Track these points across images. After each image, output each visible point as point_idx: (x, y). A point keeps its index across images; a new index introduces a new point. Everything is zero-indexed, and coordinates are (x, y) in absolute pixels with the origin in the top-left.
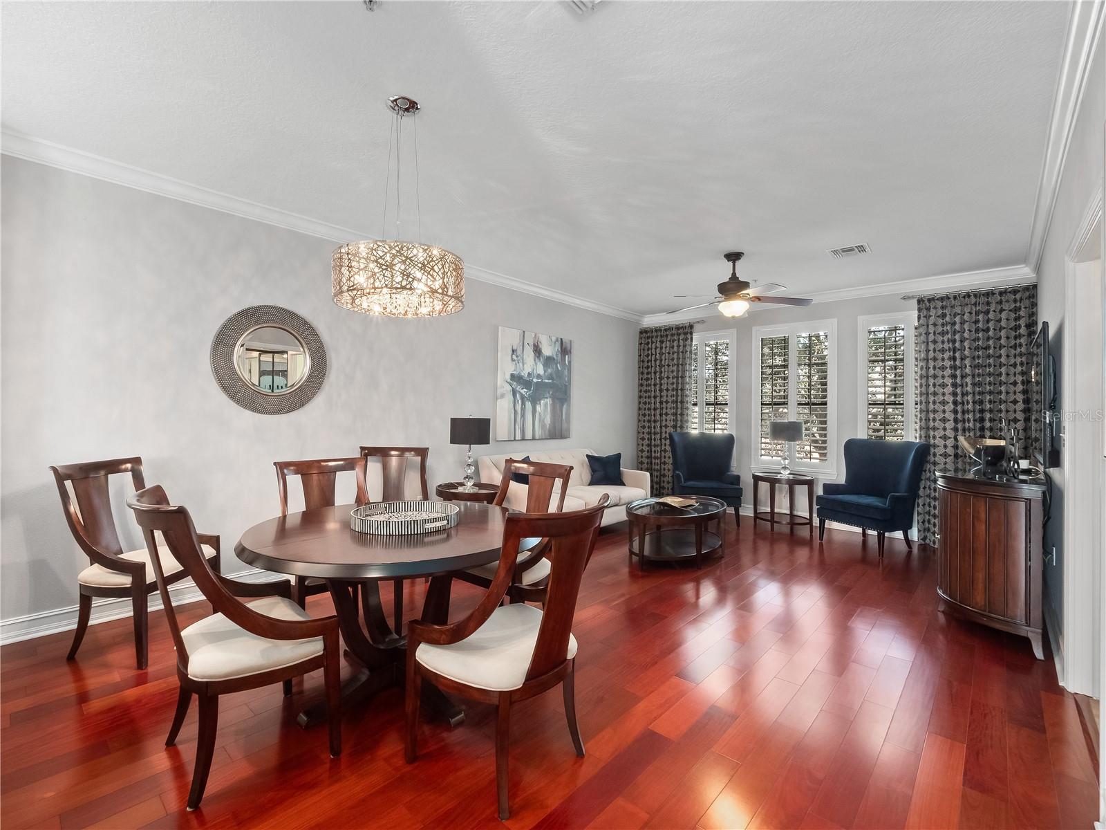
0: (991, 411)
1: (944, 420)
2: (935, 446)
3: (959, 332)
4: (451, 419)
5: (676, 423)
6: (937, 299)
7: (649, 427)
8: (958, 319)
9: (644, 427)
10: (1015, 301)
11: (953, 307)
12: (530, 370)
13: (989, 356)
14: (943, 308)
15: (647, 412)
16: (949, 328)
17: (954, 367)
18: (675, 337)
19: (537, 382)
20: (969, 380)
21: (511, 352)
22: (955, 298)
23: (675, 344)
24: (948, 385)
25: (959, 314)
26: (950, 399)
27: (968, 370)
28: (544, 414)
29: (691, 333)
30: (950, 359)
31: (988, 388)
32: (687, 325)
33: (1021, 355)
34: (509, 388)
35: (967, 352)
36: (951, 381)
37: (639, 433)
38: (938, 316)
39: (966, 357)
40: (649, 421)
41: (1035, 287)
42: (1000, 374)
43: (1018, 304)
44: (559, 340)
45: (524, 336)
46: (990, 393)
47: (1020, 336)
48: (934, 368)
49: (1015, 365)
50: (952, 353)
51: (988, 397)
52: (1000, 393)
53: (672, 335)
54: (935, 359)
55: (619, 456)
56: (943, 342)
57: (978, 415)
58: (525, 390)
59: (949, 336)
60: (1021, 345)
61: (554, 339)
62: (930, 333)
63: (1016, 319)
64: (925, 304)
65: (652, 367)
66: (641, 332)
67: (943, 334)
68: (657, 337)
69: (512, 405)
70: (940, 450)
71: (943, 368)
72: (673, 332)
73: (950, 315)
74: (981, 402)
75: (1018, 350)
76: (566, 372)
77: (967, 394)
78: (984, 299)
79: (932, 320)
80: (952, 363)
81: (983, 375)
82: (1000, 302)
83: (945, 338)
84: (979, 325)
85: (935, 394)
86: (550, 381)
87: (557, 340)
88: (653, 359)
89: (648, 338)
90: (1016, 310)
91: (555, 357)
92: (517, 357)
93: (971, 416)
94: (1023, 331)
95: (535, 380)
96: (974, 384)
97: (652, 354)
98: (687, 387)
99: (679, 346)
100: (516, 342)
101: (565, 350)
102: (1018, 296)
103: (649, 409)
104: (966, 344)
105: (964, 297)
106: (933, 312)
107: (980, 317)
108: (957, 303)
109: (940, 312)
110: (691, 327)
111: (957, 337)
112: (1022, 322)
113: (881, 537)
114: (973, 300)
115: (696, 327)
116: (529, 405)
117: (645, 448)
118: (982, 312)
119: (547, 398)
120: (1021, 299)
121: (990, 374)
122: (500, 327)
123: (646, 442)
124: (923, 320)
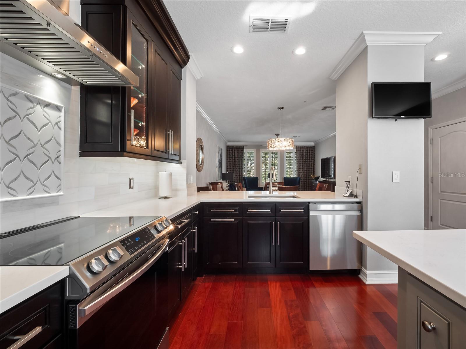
1: (301, 172)
2: (298, 177)
17: (302, 161)
25: (303, 150)
29: (244, 149)
32: (242, 146)
39: (305, 159)
41: (315, 146)
42: (310, 163)
48: (299, 161)
50: (302, 159)
52: (310, 167)
53: (238, 149)
62: (299, 154)
63: (312, 153)
64: (297, 148)
65: (231, 158)
66: (228, 147)
68: (233, 149)
82: (310, 149)
85: (299, 167)
89: (230, 149)
97: (232, 153)
99: (240, 152)
109: (300, 150)
110: (244, 147)
111: (303, 155)
114: (305, 148)
118: (307, 151)
120: (313, 149)
124: (297, 151)
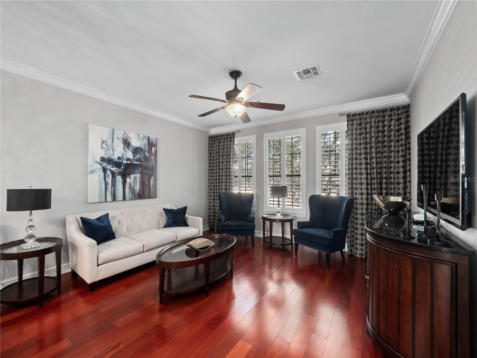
0: (386, 178)
1: (361, 184)
2: (356, 199)
3: (369, 133)
4: (8, 190)
5: (227, 187)
6: (357, 115)
7: (213, 190)
8: (368, 125)
9: (211, 189)
10: (398, 114)
11: (365, 119)
12: (120, 155)
13: (385, 147)
14: (360, 119)
15: (213, 181)
16: (363, 130)
17: (366, 153)
18: (226, 140)
19: (126, 164)
20: (374, 160)
21: (100, 142)
22: (367, 113)
23: (226, 144)
24: (363, 164)
25: (369, 123)
26: (364, 171)
27: (374, 155)
28: (134, 184)
29: (234, 138)
30: (364, 148)
31: (384, 165)
32: (232, 133)
33: (402, 145)
34: (99, 166)
35: (373, 145)
36: (364, 161)
37: (209, 193)
38: (358, 125)
39: (373, 147)
40: (214, 186)
41: (409, 106)
42: (391, 157)
43: (400, 116)
44: (147, 138)
45: (113, 132)
46: (386, 168)
47: (401, 134)
48: (356, 154)
49: (398, 152)
50: (365, 145)
51: (384, 170)
52: (391, 167)
53: (224, 139)
54: (356, 149)
55: (185, 209)
56: (360, 139)
57: (379, 181)
58: (115, 168)
59: (364, 135)
60: (402, 140)
61: (142, 136)
62: (354, 134)
63: (399, 125)
64: (351, 117)
65: (215, 156)
66: (210, 138)
67: (360, 134)
68: (217, 140)
69: (103, 178)
70: (359, 201)
71: (360, 154)
72: (225, 137)
73: (364, 123)
74: (380, 173)
75: (400, 142)
76: (153, 158)
77: (373, 168)
78: (381, 114)
79: (355, 127)
80: (365, 151)
81: (381, 158)
82: (390, 116)
83: (362, 137)
84: (380, 129)
85: (356, 169)
86: (139, 163)
87: (145, 137)
88: (215, 152)
89: (213, 140)
90: (399, 120)
91: (143, 147)
92: (107, 146)
93: (375, 181)
94: (403, 131)
95: (125, 162)
96: (377, 163)
97: (215, 150)
98: (232, 167)
99: (227, 145)
100: (106, 136)
101: (151, 144)
102: (400, 112)
103: (214, 180)
104: (373, 140)
105: (371, 113)
106: (355, 122)
107: (380, 124)
108: (368, 116)
109: (359, 122)
110: (234, 134)
111: (368, 136)
112: (403, 126)
113: (328, 256)
114: (376, 114)
115: (237, 134)
116: (119, 179)
117: (212, 201)
118: (381, 121)
119: (136, 173)
120: (402, 113)
121: (385, 157)
122: (89, 124)
123: (212, 198)
124: (350, 127)
